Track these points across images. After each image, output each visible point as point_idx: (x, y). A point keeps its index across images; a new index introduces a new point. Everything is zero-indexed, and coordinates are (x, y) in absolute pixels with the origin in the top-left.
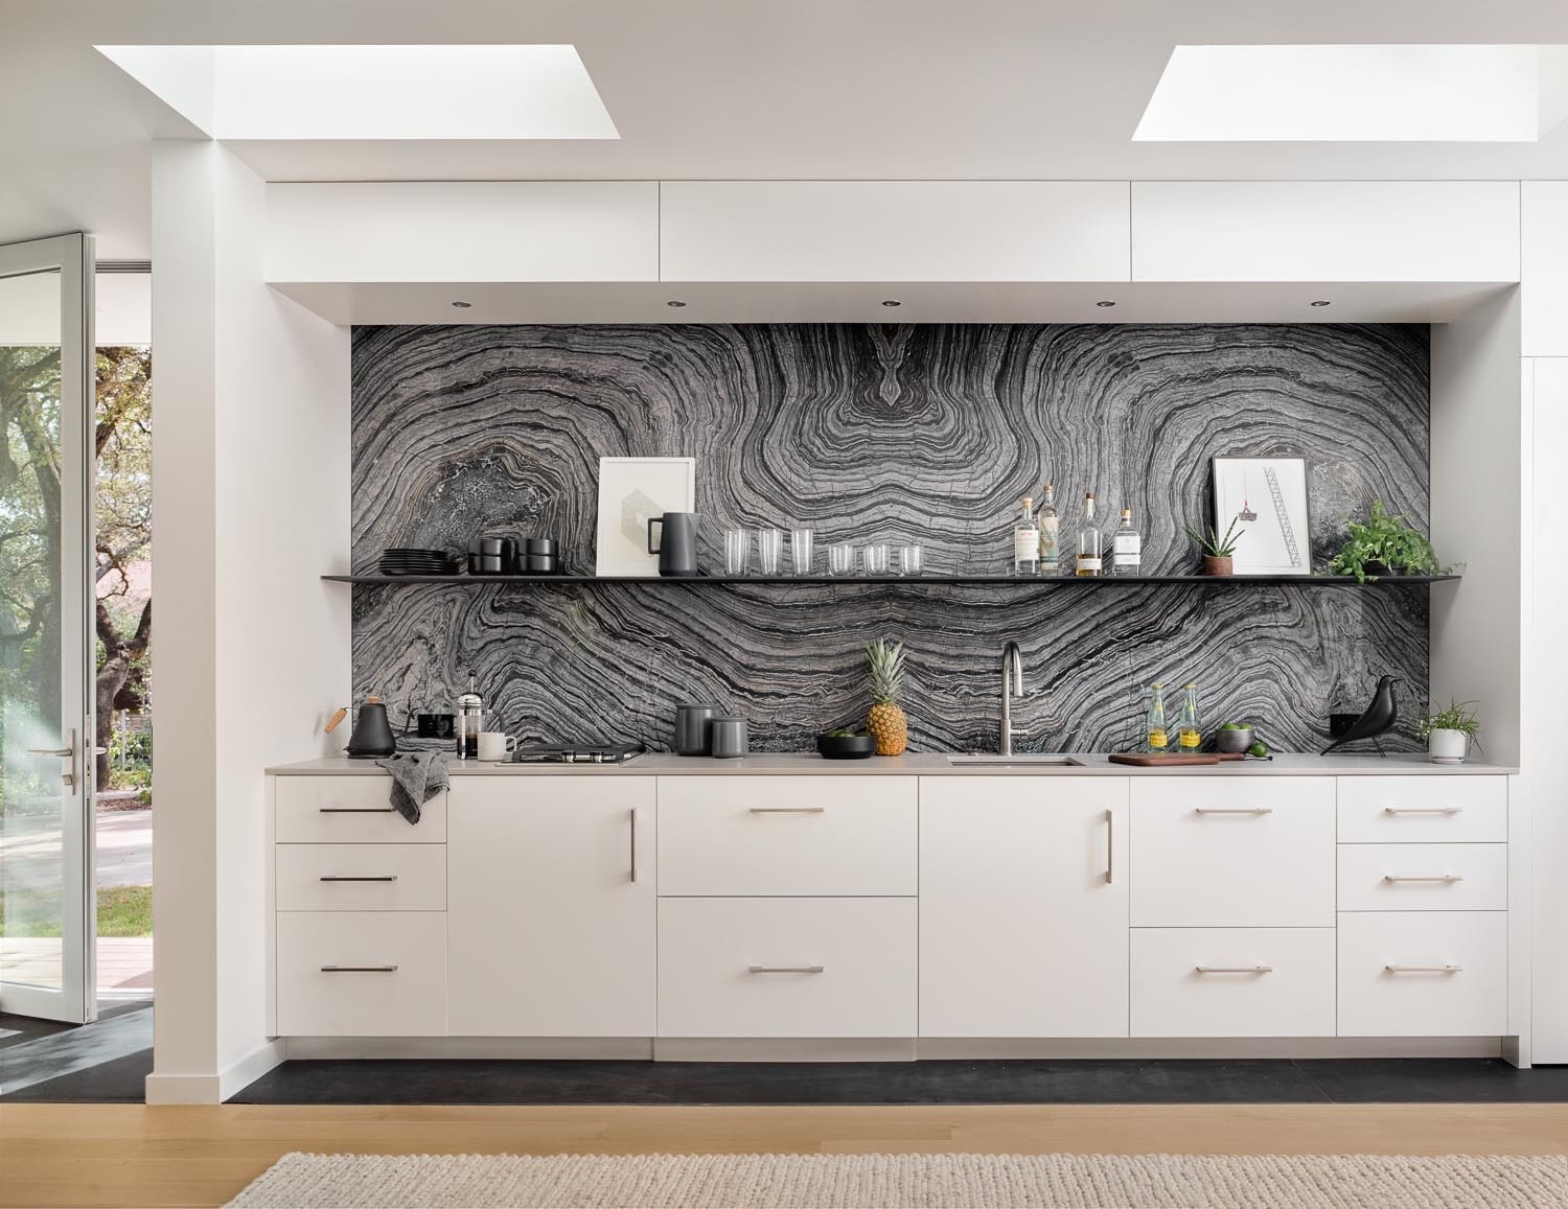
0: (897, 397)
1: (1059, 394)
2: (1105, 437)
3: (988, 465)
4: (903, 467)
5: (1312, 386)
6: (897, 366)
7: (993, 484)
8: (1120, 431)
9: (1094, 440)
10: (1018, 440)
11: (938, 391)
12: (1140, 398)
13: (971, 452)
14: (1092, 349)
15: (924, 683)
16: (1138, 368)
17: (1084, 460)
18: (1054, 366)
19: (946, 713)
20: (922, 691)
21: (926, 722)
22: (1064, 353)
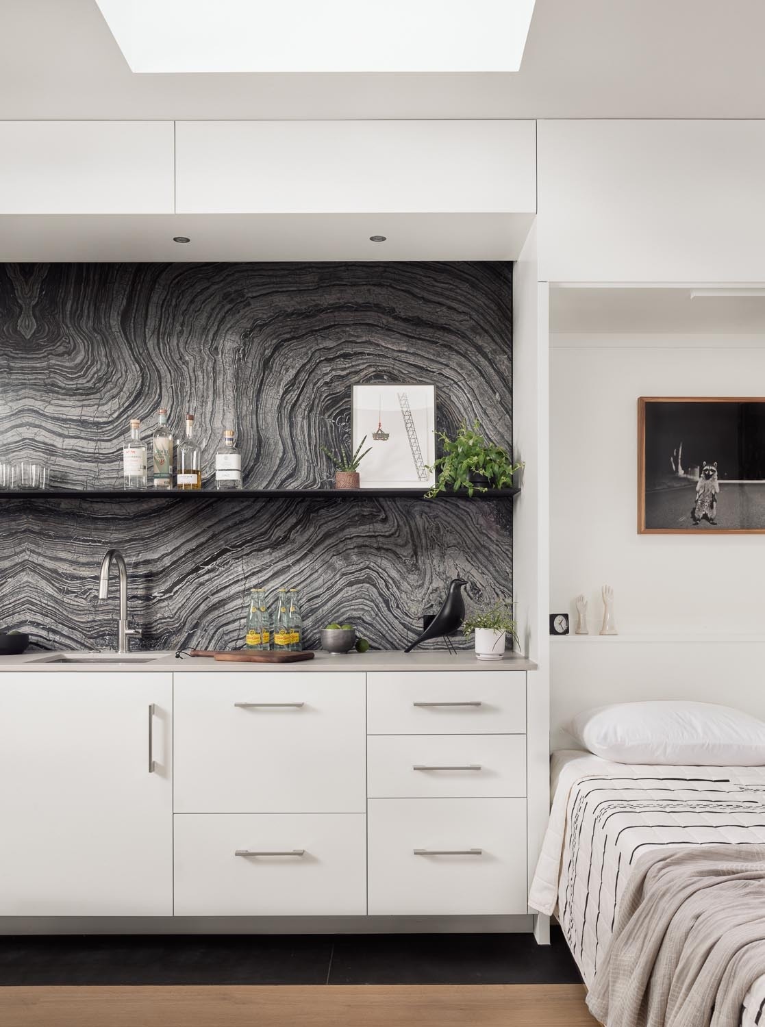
0: (33, 331)
1: (178, 328)
2: (220, 366)
3: (115, 391)
4: (38, 394)
5: (406, 320)
6: (34, 303)
7: (119, 408)
8: (234, 360)
9: (210, 369)
10: (141, 369)
11: (69, 325)
12: (251, 332)
13: (100, 380)
14: (208, 288)
15: (58, 588)
16: (249, 304)
17: (201, 387)
18: (174, 303)
19: (77, 614)
20: (56, 595)
21: (60, 623)
22: (183, 291)
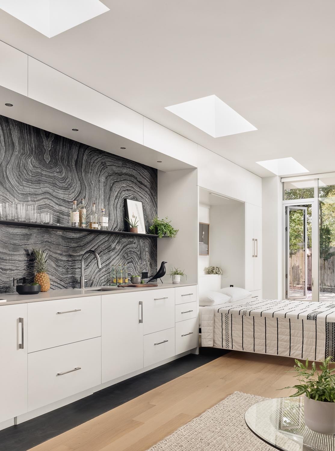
0: (49, 161)
1: (90, 171)
2: (100, 187)
3: (73, 190)
4: (51, 186)
5: (139, 182)
6: (49, 149)
7: (75, 197)
8: (104, 186)
9: (98, 188)
10: (81, 184)
11: (60, 162)
12: (108, 177)
13: (69, 185)
14: (98, 159)
15: (57, 265)
16: (107, 167)
17: (96, 193)
18: (89, 161)
19: (62, 275)
20: (56, 267)
21: (57, 279)
22: (91, 158)
